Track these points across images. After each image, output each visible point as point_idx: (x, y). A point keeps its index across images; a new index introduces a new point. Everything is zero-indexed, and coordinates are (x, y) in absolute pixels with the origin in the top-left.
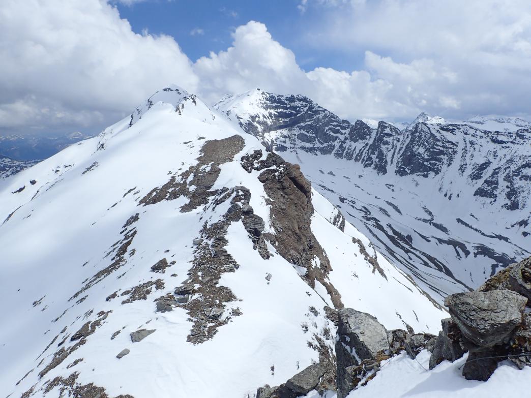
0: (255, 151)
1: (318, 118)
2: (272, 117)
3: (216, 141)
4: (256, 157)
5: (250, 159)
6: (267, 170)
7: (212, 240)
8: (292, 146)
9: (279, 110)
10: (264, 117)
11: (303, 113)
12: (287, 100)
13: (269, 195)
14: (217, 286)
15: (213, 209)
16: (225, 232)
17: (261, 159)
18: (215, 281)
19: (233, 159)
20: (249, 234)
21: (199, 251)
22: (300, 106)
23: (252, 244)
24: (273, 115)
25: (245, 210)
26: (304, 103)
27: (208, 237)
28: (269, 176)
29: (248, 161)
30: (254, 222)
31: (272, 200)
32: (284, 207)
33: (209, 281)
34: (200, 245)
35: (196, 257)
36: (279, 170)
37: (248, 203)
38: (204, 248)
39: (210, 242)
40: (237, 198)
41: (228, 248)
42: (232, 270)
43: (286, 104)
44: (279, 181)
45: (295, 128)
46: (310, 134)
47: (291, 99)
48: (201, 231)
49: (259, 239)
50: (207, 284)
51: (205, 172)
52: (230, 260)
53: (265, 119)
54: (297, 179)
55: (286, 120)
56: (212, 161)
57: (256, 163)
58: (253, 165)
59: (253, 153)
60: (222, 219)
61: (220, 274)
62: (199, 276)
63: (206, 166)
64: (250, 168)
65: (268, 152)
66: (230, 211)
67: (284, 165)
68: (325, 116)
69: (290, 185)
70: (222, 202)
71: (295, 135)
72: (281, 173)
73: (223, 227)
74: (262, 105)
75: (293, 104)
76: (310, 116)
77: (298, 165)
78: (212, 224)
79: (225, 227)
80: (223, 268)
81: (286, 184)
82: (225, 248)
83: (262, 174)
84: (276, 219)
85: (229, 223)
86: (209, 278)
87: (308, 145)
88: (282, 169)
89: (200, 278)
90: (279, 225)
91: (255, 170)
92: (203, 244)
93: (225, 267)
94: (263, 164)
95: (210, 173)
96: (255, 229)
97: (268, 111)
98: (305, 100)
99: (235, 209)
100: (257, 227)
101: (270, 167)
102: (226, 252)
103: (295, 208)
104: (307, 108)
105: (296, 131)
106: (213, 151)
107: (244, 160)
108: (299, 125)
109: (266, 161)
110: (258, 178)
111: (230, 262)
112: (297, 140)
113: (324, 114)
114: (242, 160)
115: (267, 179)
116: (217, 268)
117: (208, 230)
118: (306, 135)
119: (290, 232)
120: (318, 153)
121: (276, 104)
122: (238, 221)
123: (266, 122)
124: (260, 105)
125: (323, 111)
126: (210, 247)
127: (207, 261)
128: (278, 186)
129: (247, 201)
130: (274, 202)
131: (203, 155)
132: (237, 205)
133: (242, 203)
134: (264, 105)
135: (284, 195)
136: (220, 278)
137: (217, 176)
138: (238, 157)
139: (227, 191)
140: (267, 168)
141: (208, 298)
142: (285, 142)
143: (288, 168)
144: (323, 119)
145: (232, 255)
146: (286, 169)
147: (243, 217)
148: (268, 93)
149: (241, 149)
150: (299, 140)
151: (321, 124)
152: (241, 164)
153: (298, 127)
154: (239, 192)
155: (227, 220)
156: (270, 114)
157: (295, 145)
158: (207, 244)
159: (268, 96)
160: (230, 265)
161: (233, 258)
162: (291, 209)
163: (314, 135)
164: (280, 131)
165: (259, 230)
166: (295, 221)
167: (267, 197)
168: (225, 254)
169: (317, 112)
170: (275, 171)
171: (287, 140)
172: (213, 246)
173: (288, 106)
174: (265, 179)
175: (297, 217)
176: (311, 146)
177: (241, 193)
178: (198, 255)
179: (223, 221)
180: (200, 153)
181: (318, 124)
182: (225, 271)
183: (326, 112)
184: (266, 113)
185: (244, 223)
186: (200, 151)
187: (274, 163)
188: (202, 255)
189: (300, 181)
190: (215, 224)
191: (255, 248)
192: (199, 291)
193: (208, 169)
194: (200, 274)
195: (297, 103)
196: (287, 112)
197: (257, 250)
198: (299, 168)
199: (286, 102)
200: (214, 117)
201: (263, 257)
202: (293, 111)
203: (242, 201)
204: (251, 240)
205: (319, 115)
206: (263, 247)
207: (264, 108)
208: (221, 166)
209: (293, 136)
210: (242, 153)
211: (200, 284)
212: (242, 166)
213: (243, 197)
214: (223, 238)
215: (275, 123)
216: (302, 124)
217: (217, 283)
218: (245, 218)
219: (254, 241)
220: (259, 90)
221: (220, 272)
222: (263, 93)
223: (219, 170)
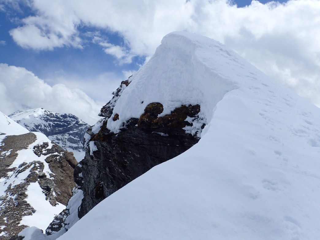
0: (44, 143)
1: (82, 129)
2: (50, 127)
3: (14, 136)
4: (44, 147)
5: (40, 148)
6: (51, 155)
7: (16, 195)
8: (64, 145)
9: (56, 123)
10: (45, 126)
11: (72, 125)
12: (61, 116)
13: (52, 171)
14: (19, 225)
15: (16, 176)
16: (26, 189)
17: (47, 148)
18: (17, 222)
19: (28, 147)
20: (43, 190)
21: (5, 204)
22: (70, 120)
23: (45, 197)
24: (51, 126)
25: (41, 175)
26: (73, 119)
27: (12, 194)
28: (53, 159)
29: (39, 149)
30: (47, 183)
31: (54, 174)
32: (62, 179)
33: (12, 222)
34: (5, 200)
35: (2, 208)
36: (59, 155)
37: (42, 171)
38: (9, 201)
39: (14, 197)
40: (35, 168)
41: (28, 200)
42: (30, 214)
43: (61, 119)
44: (60, 162)
45: (66, 134)
46: (76, 139)
47: (65, 116)
48: (6, 191)
49: (50, 193)
50: (11, 225)
51: (5, 156)
52: (29, 208)
53: (45, 128)
54: (71, 161)
55: (60, 129)
56: (11, 148)
57: (44, 150)
58: (42, 152)
59: (42, 144)
60: (23, 182)
61: (21, 217)
62: (5, 220)
63: (6, 152)
64: (39, 153)
65: (53, 144)
66: (29, 176)
67: (63, 152)
68: (86, 127)
69: (66, 165)
70: (23, 171)
71: (66, 139)
72: (61, 157)
73: (24, 187)
74: (44, 118)
75: (66, 119)
76: (77, 127)
77: (72, 153)
78: (16, 186)
79: (26, 187)
80: (23, 213)
81: (64, 164)
82: (26, 199)
83: (47, 158)
84: (56, 186)
85: (28, 184)
86: (13, 220)
87: (75, 145)
88: (61, 155)
89: (6, 222)
90: (59, 190)
91: (43, 155)
92: (8, 199)
93: (25, 212)
94: (49, 151)
95: (9, 156)
96: (48, 187)
97: (48, 123)
98: (73, 117)
99: (33, 175)
100: (49, 185)
101: (53, 153)
102: (26, 202)
103: (69, 179)
104: (75, 122)
105: (67, 136)
106: (13, 142)
107: (36, 149)
108: (69, 132)
109: (51, 149)
110: (45, 160)
111: (29, 209)
112: (67, 142)
113: (86, 126)
114: (34, 148)
115: (51, 161)
116: (19, 213)
117: (12, 189)
118: (73, 139)
119: (66, 195)
120: (81, 150)
121: (54, 119)
122: (35, 182)
123: (46, 129)
124: (42, 119)
125: (85, 124)
126: (13, 200)
127: (11, 210)
128: (59, 165)
129: (41, 170)
130: (56, 176)
131: (3, 145)
132: (34, 172)
133: (38, 171)
134: (46, 119)
135: (62, 171)
136: (21, 219)
137: (15, 158)
138: (31, 146)
139: (26, 165)
140: (52, 154)
141: (12, 234)
142: (59, 143)
143: (66, 154)
144: (85, 129)
145: (30, 204)
146: (64, 154)
147: (39, 180)
148: (49, 112)
149: (34, 142)
150: (68, 142)
151: (83, 132)
152: (33, 151)
153: (68, 133)
154: (36, 164)
155: (27, 182)
156: (49, 124)
157: (66, 145)
158: (11, 198)
159: (49, 113)
160: (29, 211)
161: (31, 206)
162: (67, 180)
163: (79, 139)
164: (55, 136)
165: (50, 187)
166: (69, 187)
167: (51, 172)
168: (26, 204)
169: (81, 125)
170: (57, 156)
171: (60, 142)
172: (16, 199)
173: (62, 120)
174: (50, 161)
175: (71, 185)
176: (77, 146)
177: (37, 165)
178: (4, 207)
179: (24, 183)
180: (1, 143)
181: (81, 132)
182: (25, 215)
183: (87, 125)
184: (47, 124)
185: (40, 183)
186: (2, 142)
187: (57, 151)
188: (7, 206)
189: (73, 162)
190: (18, 185)
191: (46, 199)
192: (4, 230)
193: (8, 153)
194: (5, 219)
195: (68, 119)
196: (61, 124)
197: (48, 200)
198: (73, 154)
199: (61, 118)
200: (10, 123)
201: (52, 205)
202: (65, 124)
203: (39, 170)
204: (44, 194)
205: (82, 127)
206: (52, 198)
207: (45, 121)
208: (18, 152)
209: (65, 139)
210: (35, 144)
211: (5, 225)
212: (34, 152)
213: (39, 168)
214: (24, 193)
215: (52, 130)
216: (71, 132)
217: (19, 223)
218: (40, 180)
219: (46, 195)
220: (43, 109)
221: (21, 216)
222: (45, 111)
223: (17, 155)
